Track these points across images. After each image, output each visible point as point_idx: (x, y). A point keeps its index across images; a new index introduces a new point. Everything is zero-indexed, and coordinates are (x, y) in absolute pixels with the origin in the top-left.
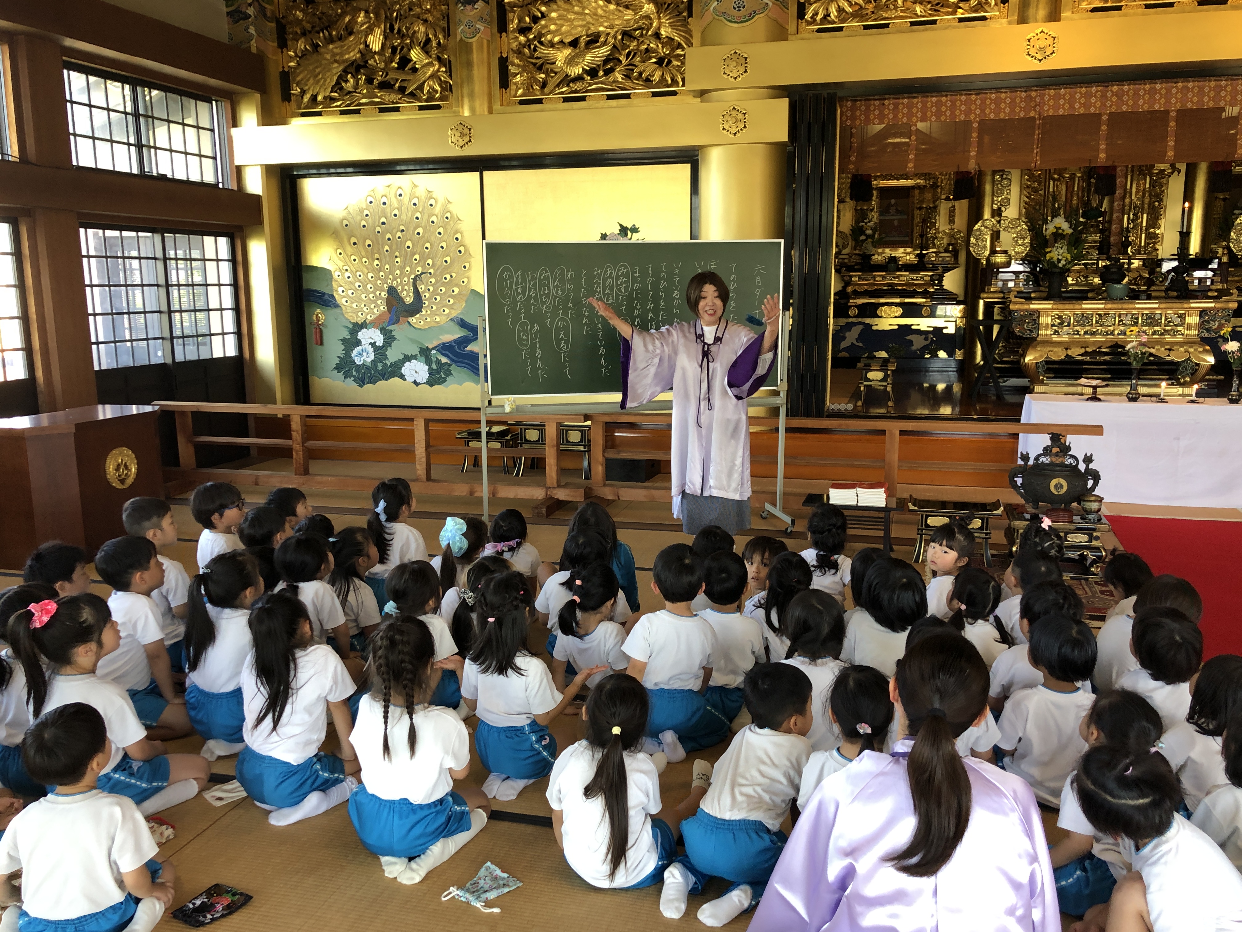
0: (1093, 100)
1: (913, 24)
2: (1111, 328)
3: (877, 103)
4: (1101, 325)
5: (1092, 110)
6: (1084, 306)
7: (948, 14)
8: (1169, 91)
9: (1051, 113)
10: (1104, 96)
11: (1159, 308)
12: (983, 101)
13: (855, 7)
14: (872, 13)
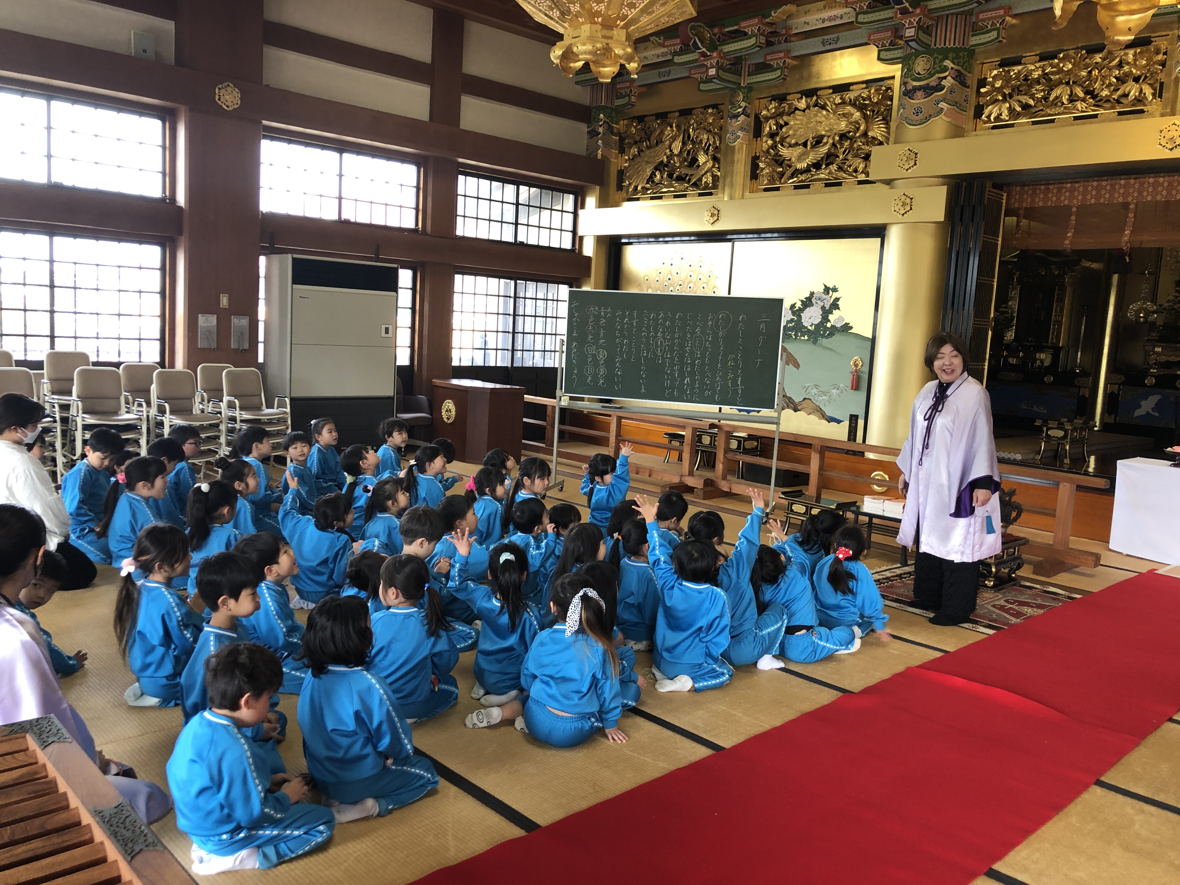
1: (1076, 118)
3: (1043, 187)
7: (1107, 109)
12: (1142, 185)
13: (1026, 107)
14: (1042, 110)
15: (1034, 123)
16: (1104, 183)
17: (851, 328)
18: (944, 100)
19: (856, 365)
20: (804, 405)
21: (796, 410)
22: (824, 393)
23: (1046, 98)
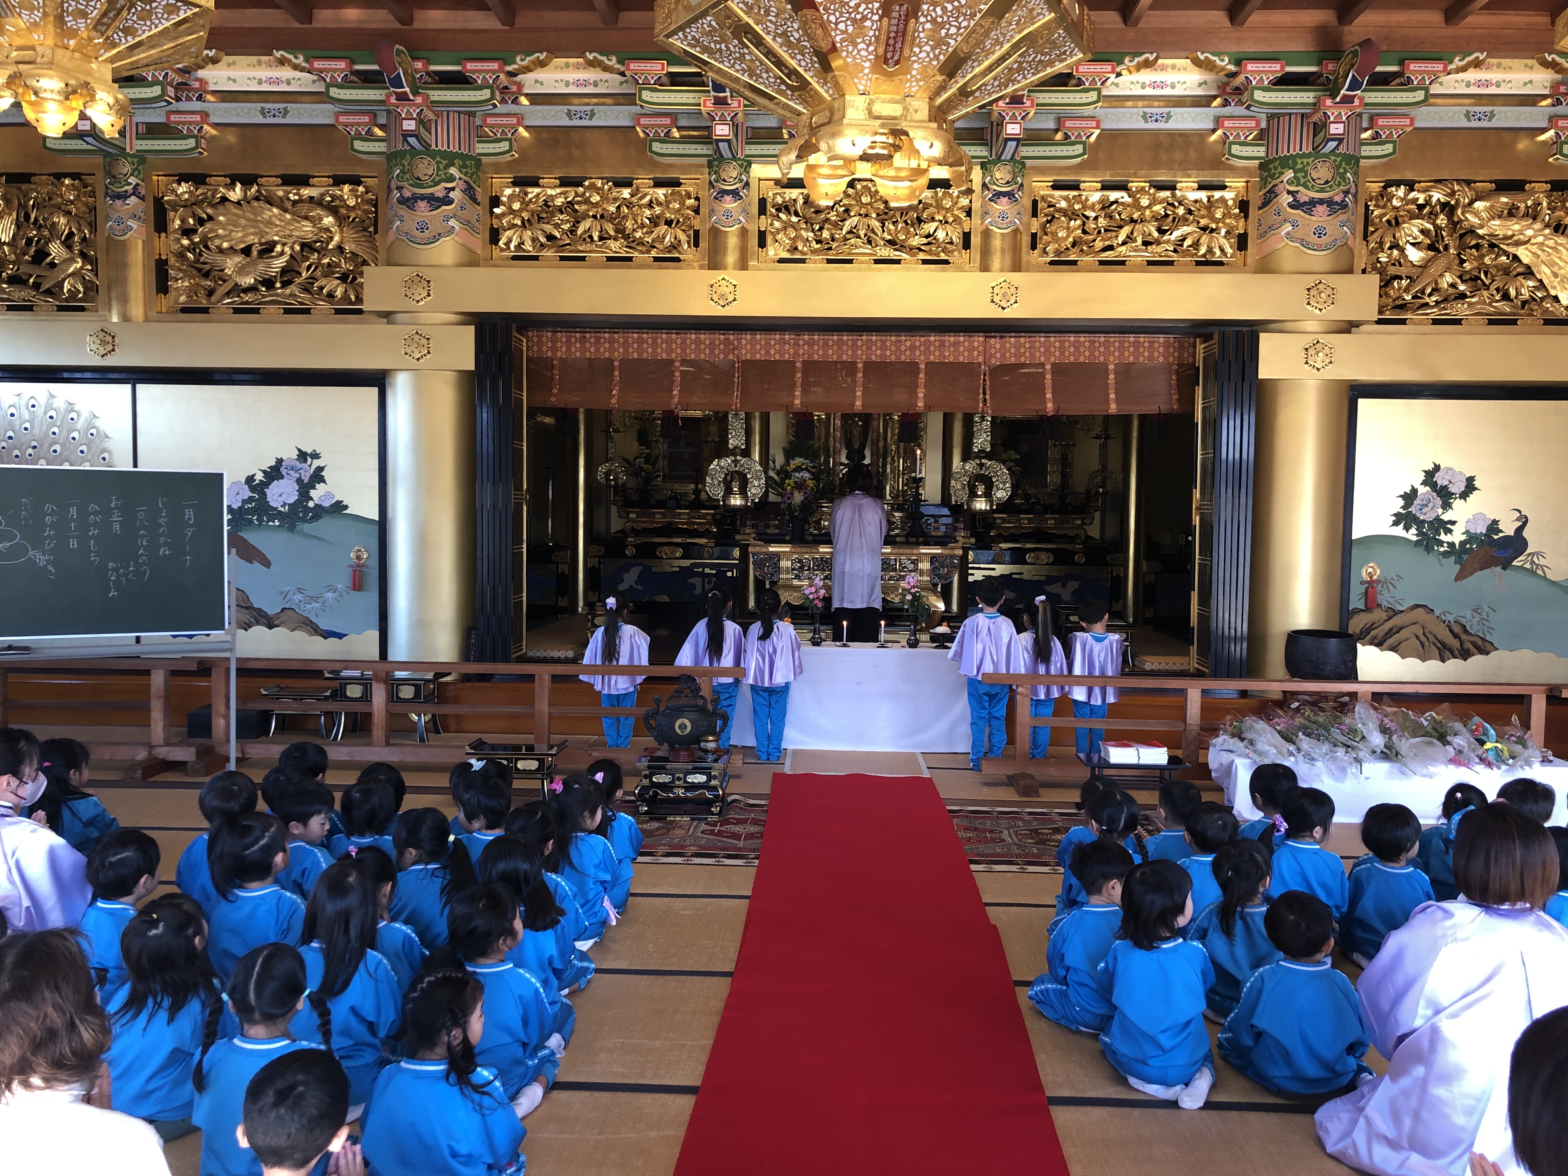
0: (787, 347)
1: (609, 259)
3: (578, 335)
5: (787, 357)
6: (821, 550)
7: (642, 252)
8: (855, 342)
9: (749, 357)
10: (796, 344)
11: (892, 554)
12: (684, 341)
13: (550, 237)
14: (569, 244)
15: (562, 258)
16: (645, 336)
17: (346, 507)
18: (455, 216)
19: (359, 558)
20: (284, 617)
21: (271, 626)
22: (313, 599)
23: (572, 231)
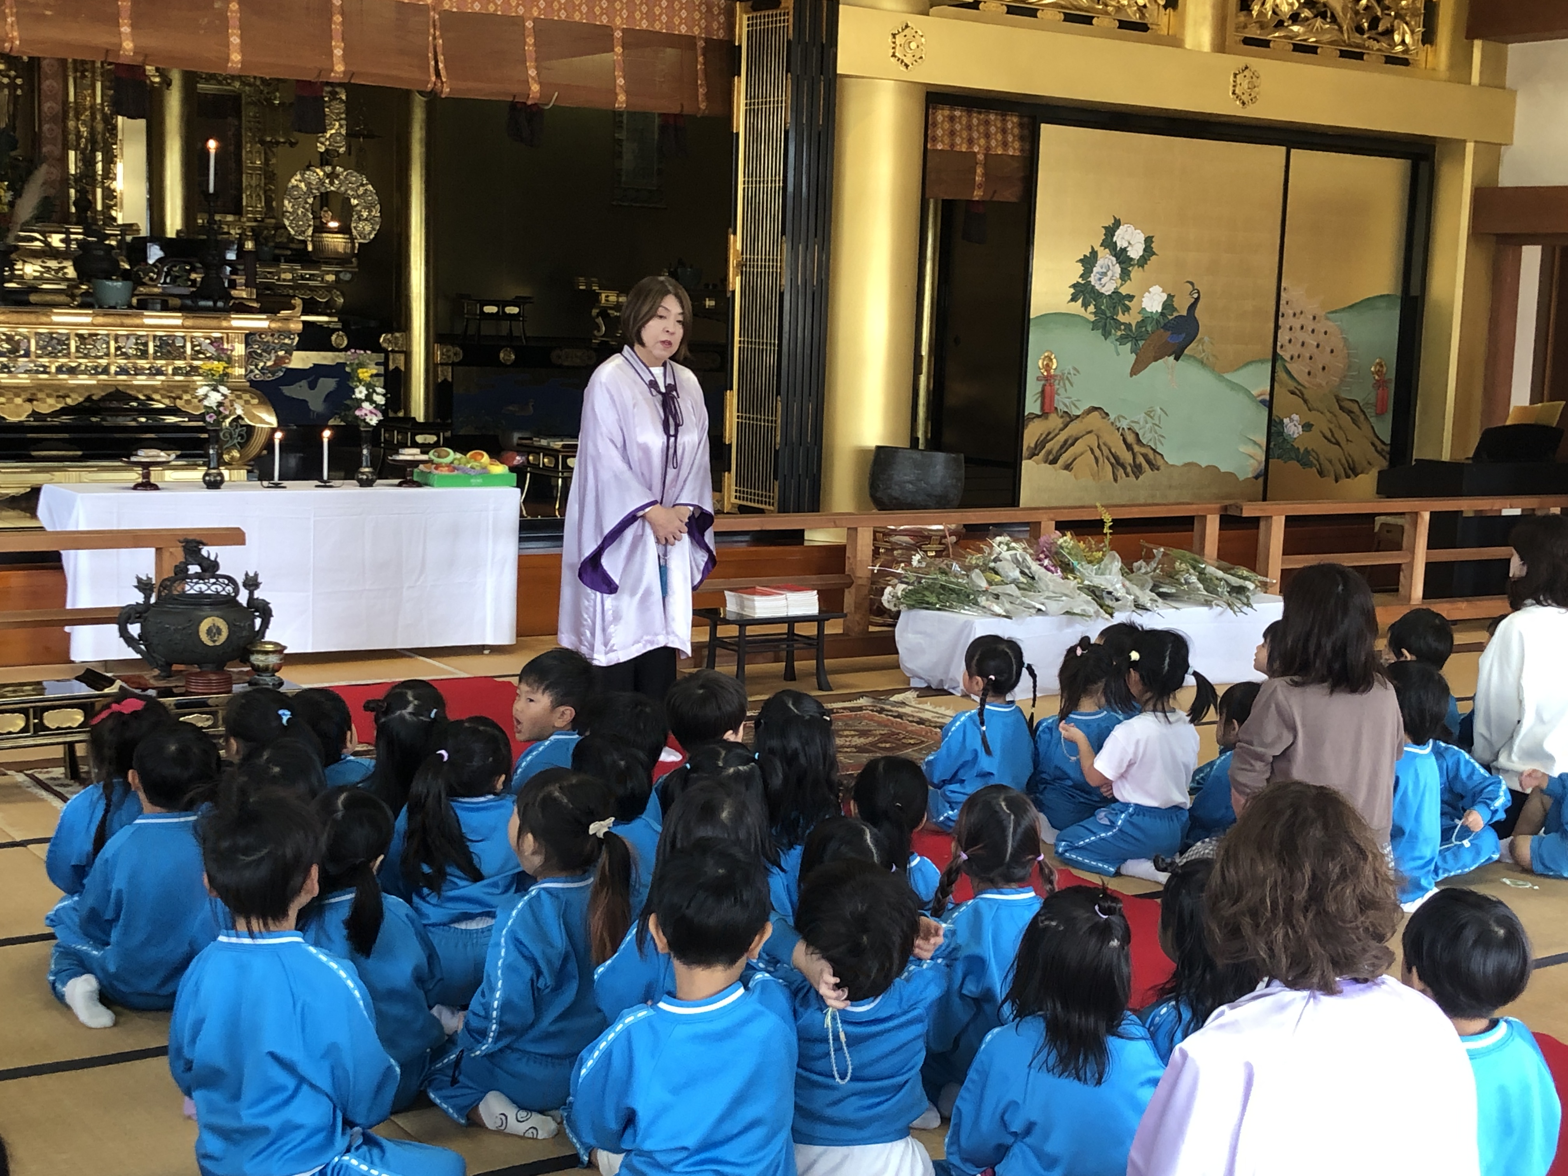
2: (104, 362)
4: (86, 356)
6: (55, 319)
11: (183, 327)
